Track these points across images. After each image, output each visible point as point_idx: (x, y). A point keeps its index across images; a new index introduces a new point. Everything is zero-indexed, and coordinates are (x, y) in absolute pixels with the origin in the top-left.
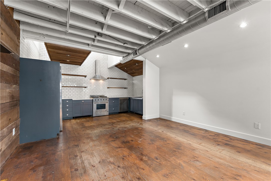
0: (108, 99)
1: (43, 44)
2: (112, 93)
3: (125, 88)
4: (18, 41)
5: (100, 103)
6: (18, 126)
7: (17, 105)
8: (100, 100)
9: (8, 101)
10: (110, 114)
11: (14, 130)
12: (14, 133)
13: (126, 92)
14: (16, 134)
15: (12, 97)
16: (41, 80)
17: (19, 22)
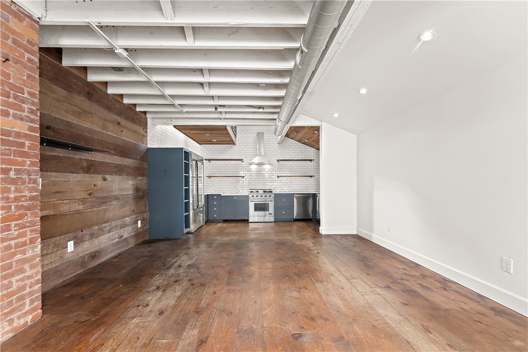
0: (273, 196)
1: (172, 127)
2: (286, 186)
3: (311, 176)
4: (144, 131)
5: (259, 200)
6: (146, 219)
7: (144, 197)
8: (255, 197)
9: (131, 193)
10: (276, 221)
11: (139, 222)
12: (139, 225)
13: (313, 183)
14: (142, 227)
15: (137, 189)
16: (165, 171)
17: (145, 113)
